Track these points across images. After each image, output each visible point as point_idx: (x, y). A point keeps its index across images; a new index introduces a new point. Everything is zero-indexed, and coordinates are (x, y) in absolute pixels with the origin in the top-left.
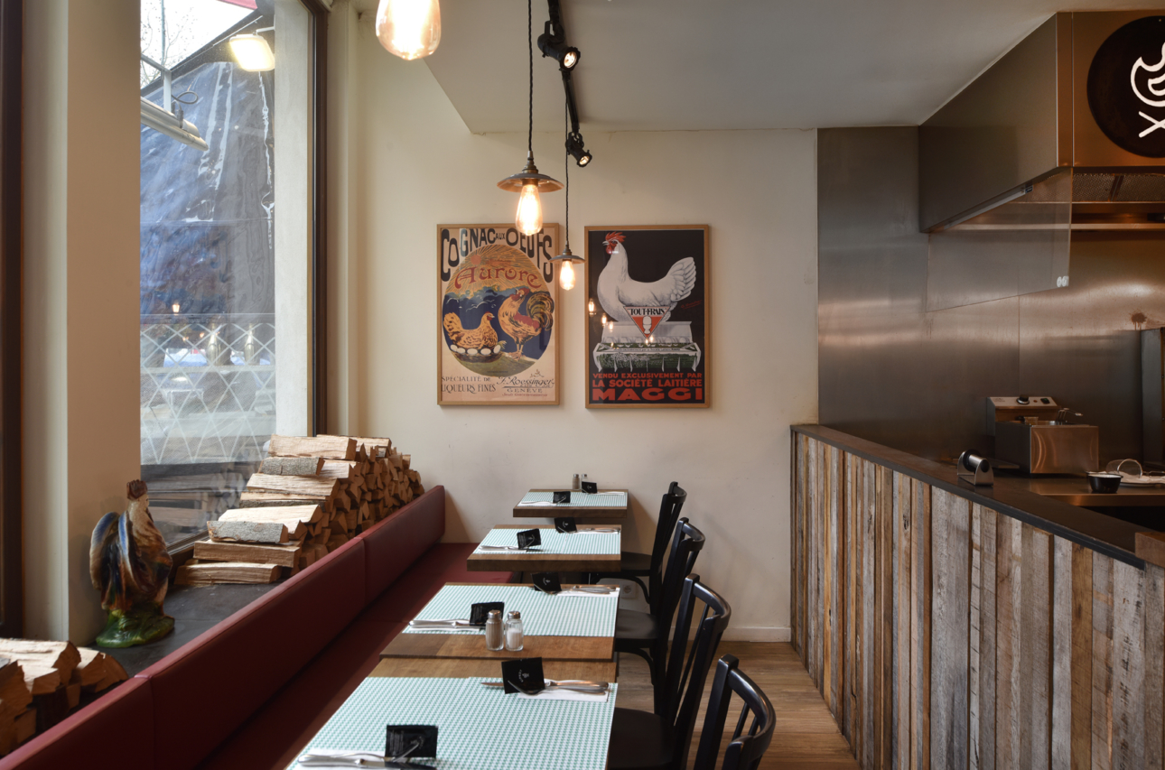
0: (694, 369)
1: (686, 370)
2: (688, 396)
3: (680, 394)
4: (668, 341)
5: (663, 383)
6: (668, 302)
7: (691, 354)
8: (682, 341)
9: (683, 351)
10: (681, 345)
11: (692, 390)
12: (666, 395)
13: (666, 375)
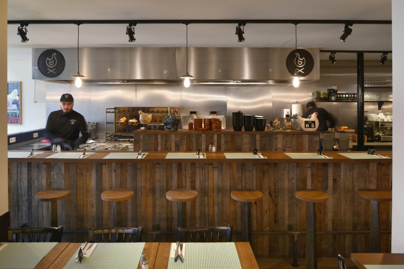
0: (17, 115)
1: (16, 116)
2: (16, 122)
3: (14, 121)
4: (11, 109)
5: (10, 119)
6: (11, 100)
7: (17, 112)
8: (15, 109)
9: (15, 111)
10: (14, 110)
11: (17, 120)
12: (11, 122)
13: (11, 117)
